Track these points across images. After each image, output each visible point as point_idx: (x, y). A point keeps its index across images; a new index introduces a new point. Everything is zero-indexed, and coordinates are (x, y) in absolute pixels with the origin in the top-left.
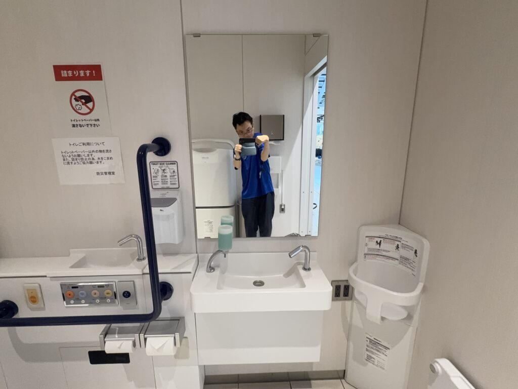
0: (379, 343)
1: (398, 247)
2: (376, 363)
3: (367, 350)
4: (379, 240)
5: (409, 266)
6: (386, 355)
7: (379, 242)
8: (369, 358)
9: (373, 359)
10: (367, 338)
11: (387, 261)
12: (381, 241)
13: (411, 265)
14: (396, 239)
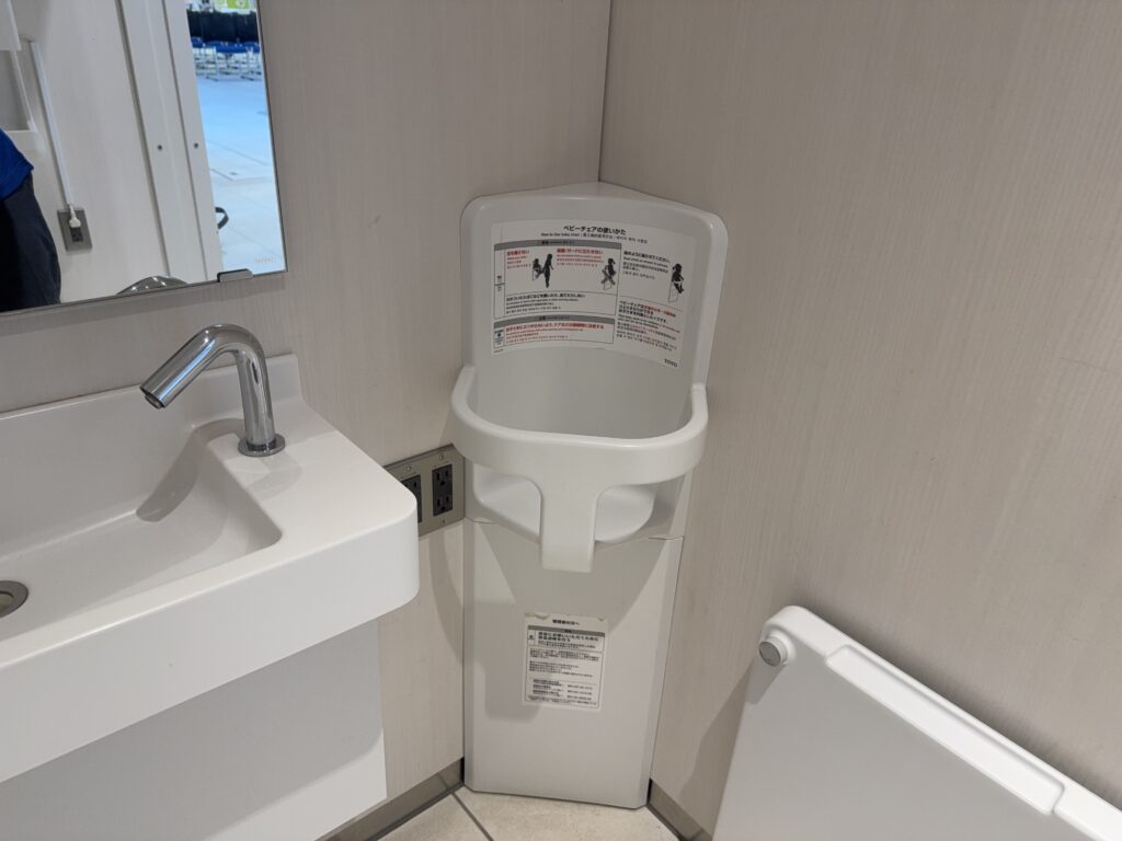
0: (570, 631)
1: (610, 271)
2: (564, 694)
3: (533, 667)
4: (541, 254)
5: (654, 336)
6: (594, 659)
7: (542, 263)
8: (541, 689)
9: (553, 687)
10: (530, 627)
11: (578, 334)
12: (550, 257)
13: (661, 329)
14: (603, 237)
